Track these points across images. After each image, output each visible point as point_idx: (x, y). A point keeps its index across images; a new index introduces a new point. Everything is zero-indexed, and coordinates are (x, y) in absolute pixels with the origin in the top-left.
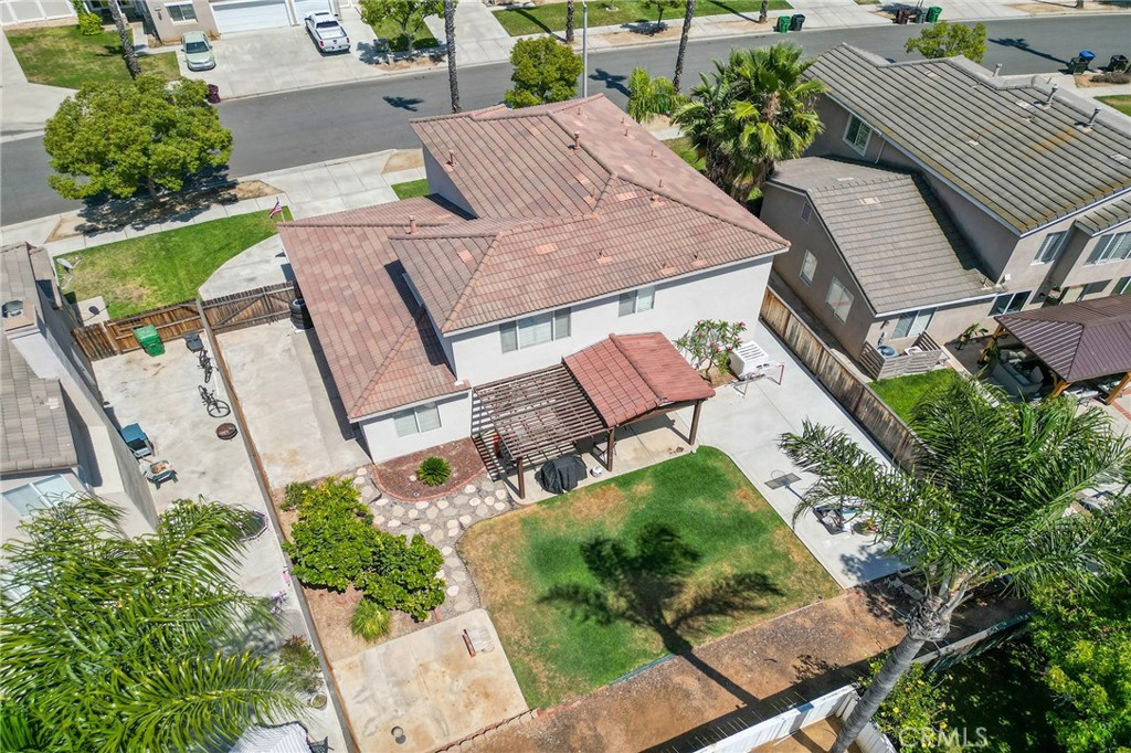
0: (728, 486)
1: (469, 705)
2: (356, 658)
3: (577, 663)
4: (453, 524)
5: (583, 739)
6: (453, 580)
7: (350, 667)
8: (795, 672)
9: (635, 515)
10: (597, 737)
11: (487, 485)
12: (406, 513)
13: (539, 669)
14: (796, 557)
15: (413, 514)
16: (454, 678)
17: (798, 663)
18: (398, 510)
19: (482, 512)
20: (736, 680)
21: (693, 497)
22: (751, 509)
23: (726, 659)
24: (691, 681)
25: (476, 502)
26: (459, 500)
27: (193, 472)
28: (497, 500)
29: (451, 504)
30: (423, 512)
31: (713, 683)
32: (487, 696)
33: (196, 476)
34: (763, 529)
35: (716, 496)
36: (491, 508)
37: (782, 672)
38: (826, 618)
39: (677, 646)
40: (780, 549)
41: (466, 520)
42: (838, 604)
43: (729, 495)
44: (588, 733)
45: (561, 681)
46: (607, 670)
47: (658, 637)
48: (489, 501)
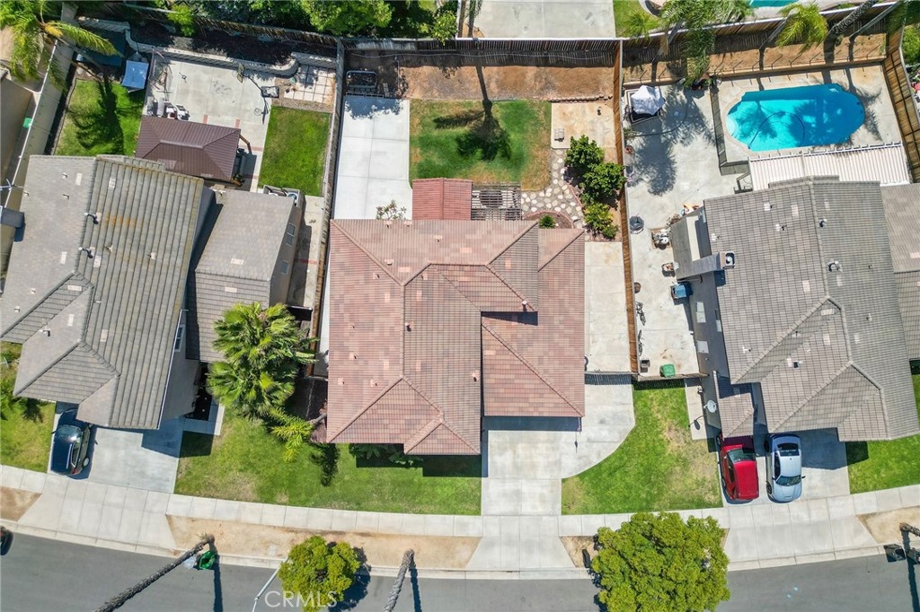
0: (420, 165)
1: (572, 113)
2: (606, 146)
3: (527, 113)
4: (548, 194)
5: (540, 82)
6: (559, 164)
7: (609, 143)
8: (456, 73)
9: (470, 167)
10: (535, 81)
11: (525, 208)
12: (566, 207)
13: (541, 116)
14: (417, 121)
15: (563, 206)
16: (573, 124)
17: (451, 76)
18: (569, 210)
19: (533, 195)
20: (476, 78)
21: (439, 165)
22: (418, 150)
23: (474, 90)
24: (493, 87)
25: (534, 202)
26: (541, 205)
27: (654, 269)
28: (525, 199)
29: (545, 204)
30: (559, 206)
31: (485, 82)
32: (564, 114)
33: (654, 266)
34: (421, 139)
35: (429, 162)
36: (529, 196)
37: (460, 75)
38: (426, 91)
39: (487, 104)
40: (420, 127)
41: (542, 194)
42: (417, 95)
43: (423, 161)
44: (537, 83)
45: (536, 109)
46: (518, 106)
47: (492, 110)
48: (528, 200)
